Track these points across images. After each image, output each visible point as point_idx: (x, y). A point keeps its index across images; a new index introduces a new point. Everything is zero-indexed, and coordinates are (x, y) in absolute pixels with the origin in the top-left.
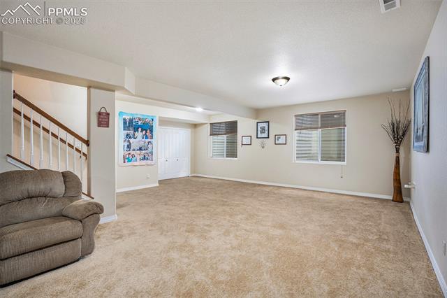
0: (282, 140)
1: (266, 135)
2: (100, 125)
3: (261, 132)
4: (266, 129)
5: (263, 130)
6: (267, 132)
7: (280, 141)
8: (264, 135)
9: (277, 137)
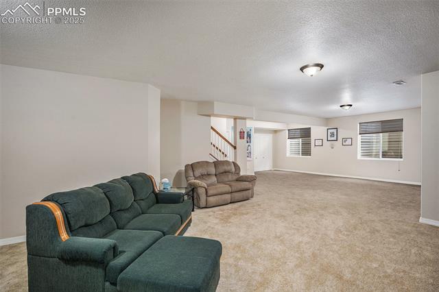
0: (349, 142)
1: (335, 138)
2: (240, 138)
3: (331, 136)
4: (335, 134)
5: (332, 135)
6: (335, 136)
7: (347, 143)
8: (332, 139)
9: (344, 140)
